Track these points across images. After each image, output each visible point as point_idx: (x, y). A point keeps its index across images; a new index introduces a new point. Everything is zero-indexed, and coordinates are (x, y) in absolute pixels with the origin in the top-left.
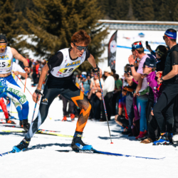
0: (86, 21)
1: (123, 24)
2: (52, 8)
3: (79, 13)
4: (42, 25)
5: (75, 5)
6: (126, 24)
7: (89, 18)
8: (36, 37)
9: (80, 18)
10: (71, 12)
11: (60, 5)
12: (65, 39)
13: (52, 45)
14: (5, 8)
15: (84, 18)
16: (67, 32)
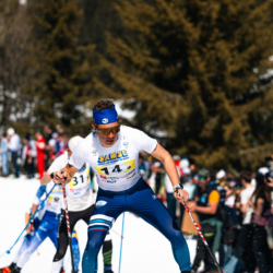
0: (246, 55)
2: (165, 29)
3: (228, 38)
4: (144, 70)
5: (219, 20)
7: (252, 49)
9: (232, 50)
11: (184, 21)
12: (199, 99)
14: (57, 38)
15: (241, 49)
16: (202, 84)
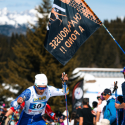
1: (110, 72)
6: (114, 72)
8: (17, 85)
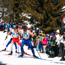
7: (58, 5)
8: (30, 14)
10: (49, 1)
13: (39, 19)
